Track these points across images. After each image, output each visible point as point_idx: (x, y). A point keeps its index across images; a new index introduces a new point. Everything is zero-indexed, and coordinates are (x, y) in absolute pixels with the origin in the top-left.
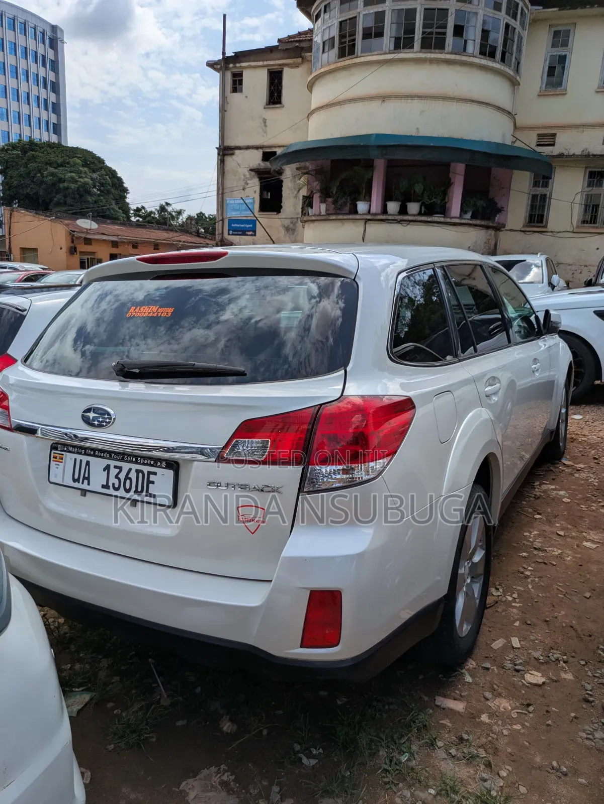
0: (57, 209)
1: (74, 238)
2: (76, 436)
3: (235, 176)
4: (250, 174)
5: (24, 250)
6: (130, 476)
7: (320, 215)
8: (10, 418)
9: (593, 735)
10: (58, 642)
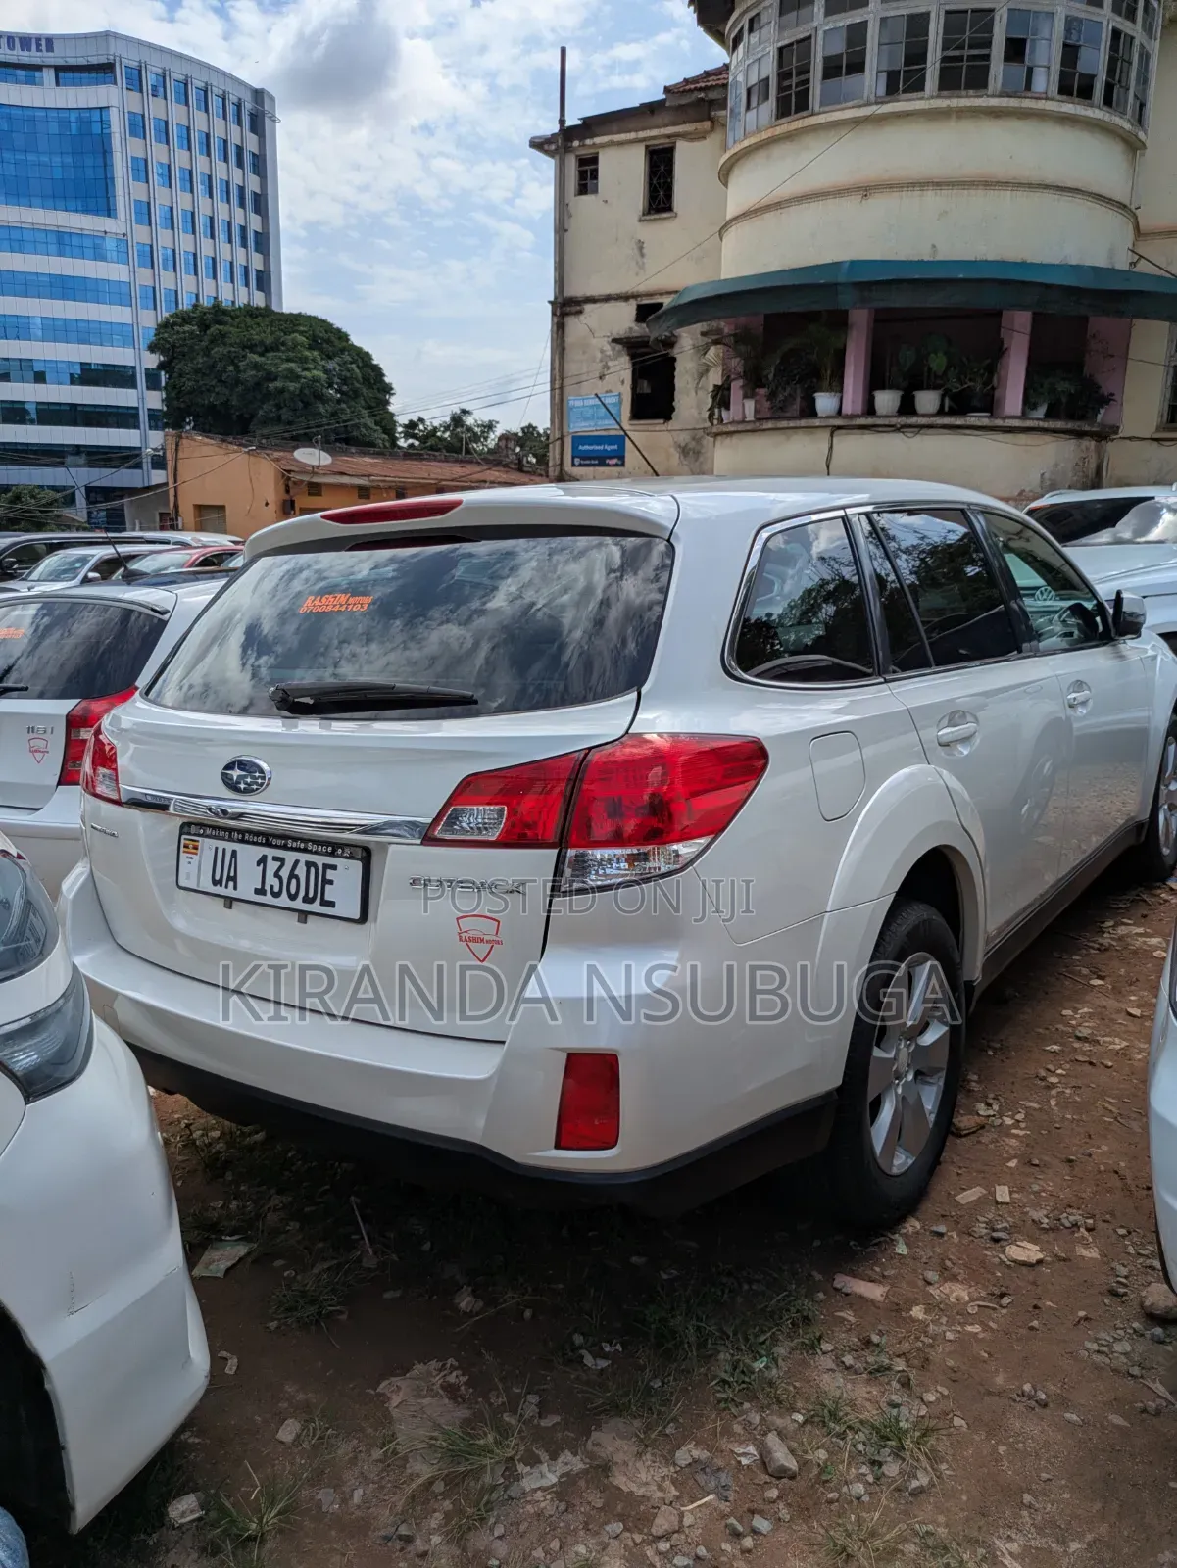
0: (265, 432)
1: (290, 483)
2: (224, 812)
3: (584, 353)
4: (613, 349)
5: (200, 509)
6: (296, 873)
7: (743, 422)
8: (117, 783)
9: (1110, 1346)
10: (207, 1166)
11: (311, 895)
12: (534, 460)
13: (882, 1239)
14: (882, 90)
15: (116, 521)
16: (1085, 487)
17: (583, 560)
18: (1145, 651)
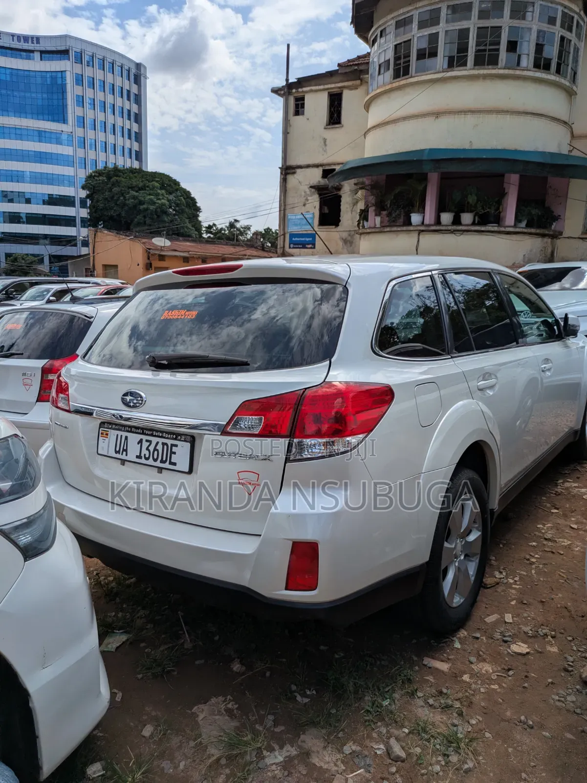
0: (138, 229)
1: (150, 255)
2: (121, 417)
3: (296, 193)
4: (311, 191)
5: (106, 267)
6: (157, 448)
7: (375, 227)
8: (69, 402)
9: (565, 698)
10: (106, 595)
11: (164, 459)
12: (270, 245)
13: (447, 640)
14: (446, 66)
15: (64, 272)
16: (546, 262)
17: (301, 295)
18: (578, 344)
